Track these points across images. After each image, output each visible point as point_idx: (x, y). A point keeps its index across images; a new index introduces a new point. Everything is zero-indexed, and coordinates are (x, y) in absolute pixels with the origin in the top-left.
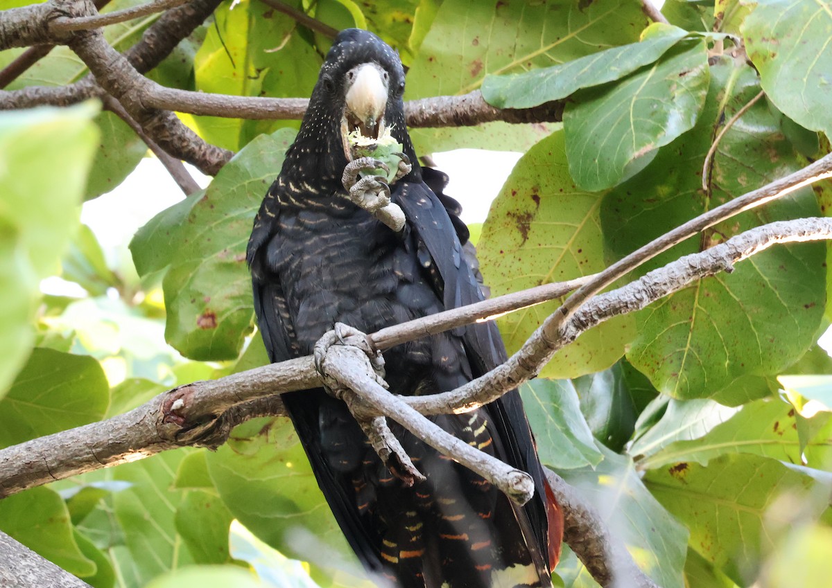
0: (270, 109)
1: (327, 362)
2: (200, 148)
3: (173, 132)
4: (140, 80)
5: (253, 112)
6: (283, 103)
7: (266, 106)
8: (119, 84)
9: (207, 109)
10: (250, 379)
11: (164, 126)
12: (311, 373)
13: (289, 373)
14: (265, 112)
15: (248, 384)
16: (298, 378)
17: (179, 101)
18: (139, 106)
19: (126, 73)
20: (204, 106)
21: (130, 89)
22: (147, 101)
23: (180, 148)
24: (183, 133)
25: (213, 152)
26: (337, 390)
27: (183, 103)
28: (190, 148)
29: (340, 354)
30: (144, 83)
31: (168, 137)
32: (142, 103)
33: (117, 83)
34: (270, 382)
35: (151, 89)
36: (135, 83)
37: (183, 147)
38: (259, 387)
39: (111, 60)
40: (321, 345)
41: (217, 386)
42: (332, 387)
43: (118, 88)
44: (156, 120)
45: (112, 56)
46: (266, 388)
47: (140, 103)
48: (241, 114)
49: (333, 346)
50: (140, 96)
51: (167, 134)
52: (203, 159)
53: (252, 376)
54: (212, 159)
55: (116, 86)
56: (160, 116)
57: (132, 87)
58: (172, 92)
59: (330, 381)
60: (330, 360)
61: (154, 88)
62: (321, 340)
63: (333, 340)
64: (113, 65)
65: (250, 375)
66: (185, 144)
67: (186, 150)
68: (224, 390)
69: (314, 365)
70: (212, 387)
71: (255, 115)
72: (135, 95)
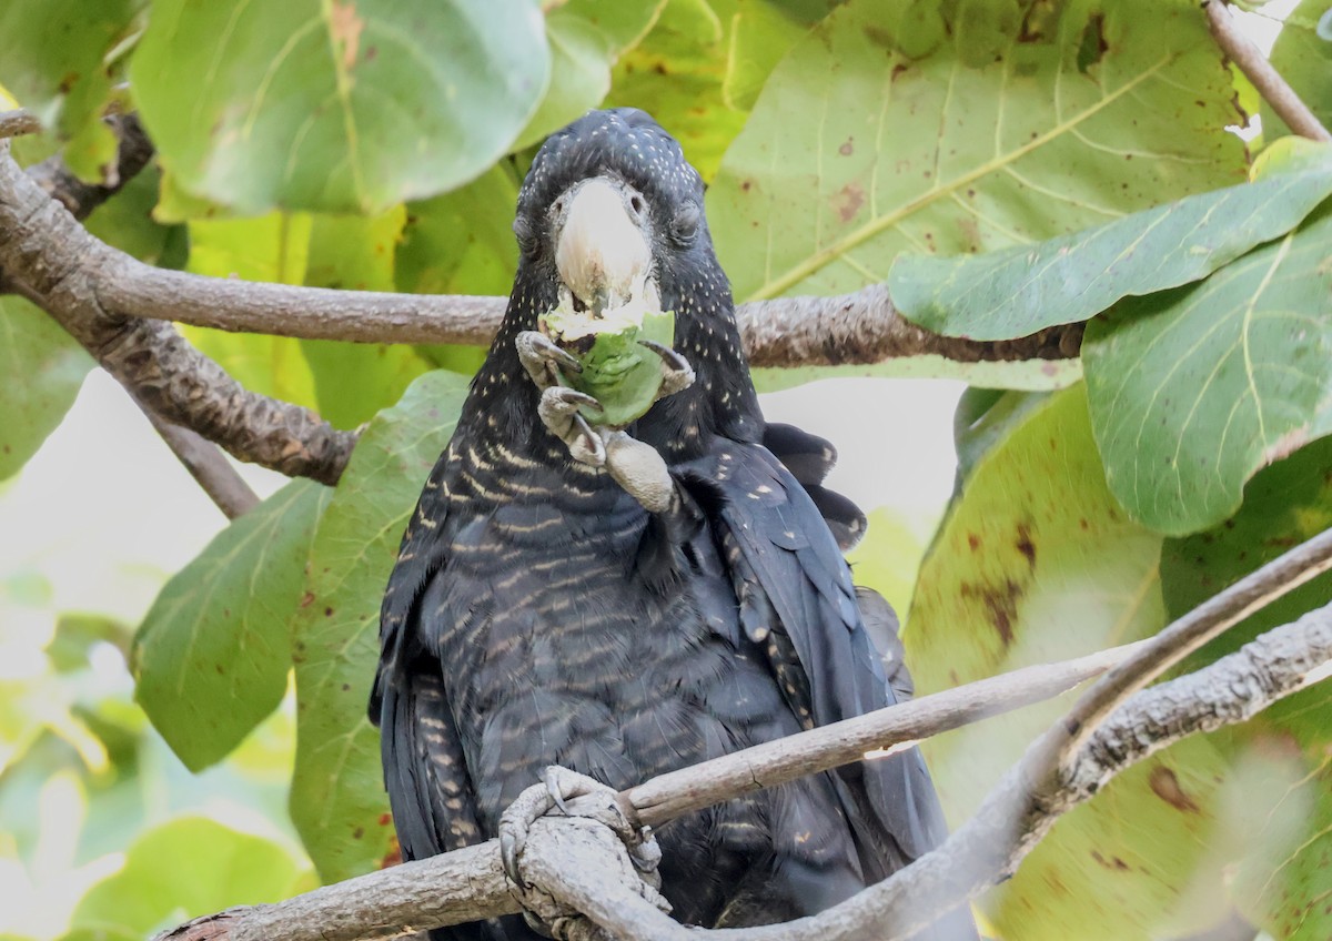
0: (398, 320)
1: (530, 855)
2: (231, 401)
3: (171, 367)
4: (94, 251)
5: (358, 325)
6: (426, 306)
7: (388, 313)
8: (46, 261)
9: (250, 318)
10: (354, 898)
11: (148, 355)
12: (494, 882)
13: (443, 884)
14: (385, 326)
15: (349, 911)
16: (464, 894)
17: (184, 300)
18: (93, 309)
19: (62, 237)
20: (244, 312)
21: (72, 271)
22: (111, 298)
23: (185, 404)
24: (193, 369)
25: (260, 411)
26: (555, 917)
27: (195, 304)
28: (208, 402)
29: (560, 837)
30: (104, 259)
31: (157, 378)
32: (100, 304)
33: (41, 260)
34: (401, 906)
35: (120, 271)
36: (82, 258)
37: (193, 401)
38: (375, 917)
39: (27, 207)
40: (516, 816)
41: (279, 916)
42: (543, 914)
43: (44, 270)
44: (130, 341)
45: (31, 197)
46: (391, 920)
47: (95, 304)
48: (330, 332)
49: (542, 820)
50: (95, 288)
51: (157, 371)
52: (238, 427)
53: (358, 893)
54: (258, 426)
55: (39, 267)
56: (139, 331)
57: (76, 267)
58: (168, 279)
59: (536, 900)
60: (536, 851)
61: (126, 269)
62: (513, 806)
63: (542, 806)
64: (32, 220)
65: (354, 889)
66: (197, 394)
67: (200, 407)
68: (295, 926)
69: (501, 863)
70: (267, 920)
71: (360, 331)
72: (84, 284)
